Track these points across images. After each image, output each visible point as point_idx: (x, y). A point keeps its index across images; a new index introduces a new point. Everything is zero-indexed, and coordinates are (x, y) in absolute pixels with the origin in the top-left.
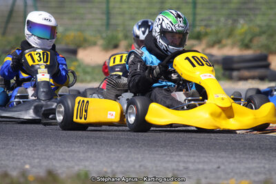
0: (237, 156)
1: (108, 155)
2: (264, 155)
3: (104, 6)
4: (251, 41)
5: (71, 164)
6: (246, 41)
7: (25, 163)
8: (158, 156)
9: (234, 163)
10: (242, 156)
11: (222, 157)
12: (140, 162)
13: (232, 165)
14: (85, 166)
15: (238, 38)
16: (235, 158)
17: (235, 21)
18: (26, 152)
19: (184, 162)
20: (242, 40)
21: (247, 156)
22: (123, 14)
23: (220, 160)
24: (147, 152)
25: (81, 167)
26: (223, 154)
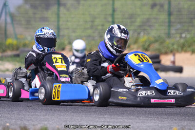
0: (141, 118)
1: (59, 117)
2: (158, 118)
3: (56, 24)
4: (149, 46)
5: (36, 123)
6: (146, 46)
7: (6, 122)
8: (91, 118)
9: (139, 123)
10: (144, 118)
11: (132, 119)
12: (79, 122)
13: (138, 124)
14: (45, 124)
15: (141, 44)
16: (140, 119)
17: (139, 34)
18: (7, 115)
19: (108, 122)
20: (143, 46)
21: (147, 118)
22: (68, 28)
23: (130, 121)
24: (84, 115)
25: (42, 125)
26: (132, 117)
